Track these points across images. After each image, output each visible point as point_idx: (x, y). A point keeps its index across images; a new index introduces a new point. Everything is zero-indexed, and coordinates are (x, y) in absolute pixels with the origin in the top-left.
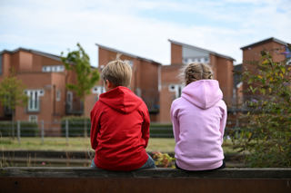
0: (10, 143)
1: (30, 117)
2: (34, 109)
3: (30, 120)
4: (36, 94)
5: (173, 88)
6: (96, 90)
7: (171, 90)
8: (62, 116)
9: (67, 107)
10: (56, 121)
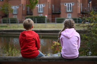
0: (7, 27)
1: (14, 16)
2: (15, 13)
3: (14, 17)
4: (16, 7)
5: (66, 4)
6: (37, 6)
7: (65, 5)
8: (25, 16)
9: (27, 12)
10: (23, 17)
